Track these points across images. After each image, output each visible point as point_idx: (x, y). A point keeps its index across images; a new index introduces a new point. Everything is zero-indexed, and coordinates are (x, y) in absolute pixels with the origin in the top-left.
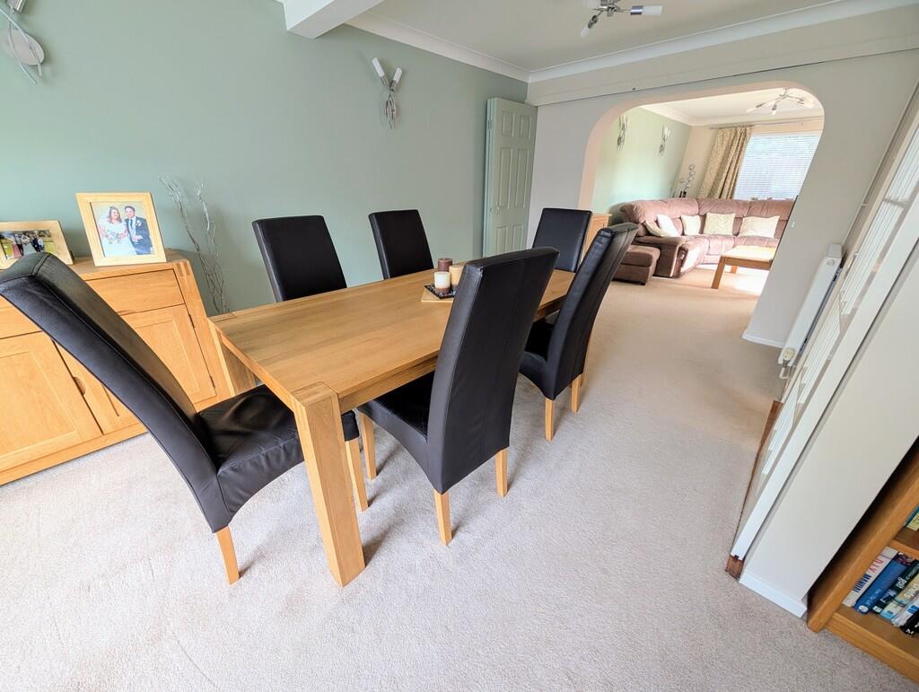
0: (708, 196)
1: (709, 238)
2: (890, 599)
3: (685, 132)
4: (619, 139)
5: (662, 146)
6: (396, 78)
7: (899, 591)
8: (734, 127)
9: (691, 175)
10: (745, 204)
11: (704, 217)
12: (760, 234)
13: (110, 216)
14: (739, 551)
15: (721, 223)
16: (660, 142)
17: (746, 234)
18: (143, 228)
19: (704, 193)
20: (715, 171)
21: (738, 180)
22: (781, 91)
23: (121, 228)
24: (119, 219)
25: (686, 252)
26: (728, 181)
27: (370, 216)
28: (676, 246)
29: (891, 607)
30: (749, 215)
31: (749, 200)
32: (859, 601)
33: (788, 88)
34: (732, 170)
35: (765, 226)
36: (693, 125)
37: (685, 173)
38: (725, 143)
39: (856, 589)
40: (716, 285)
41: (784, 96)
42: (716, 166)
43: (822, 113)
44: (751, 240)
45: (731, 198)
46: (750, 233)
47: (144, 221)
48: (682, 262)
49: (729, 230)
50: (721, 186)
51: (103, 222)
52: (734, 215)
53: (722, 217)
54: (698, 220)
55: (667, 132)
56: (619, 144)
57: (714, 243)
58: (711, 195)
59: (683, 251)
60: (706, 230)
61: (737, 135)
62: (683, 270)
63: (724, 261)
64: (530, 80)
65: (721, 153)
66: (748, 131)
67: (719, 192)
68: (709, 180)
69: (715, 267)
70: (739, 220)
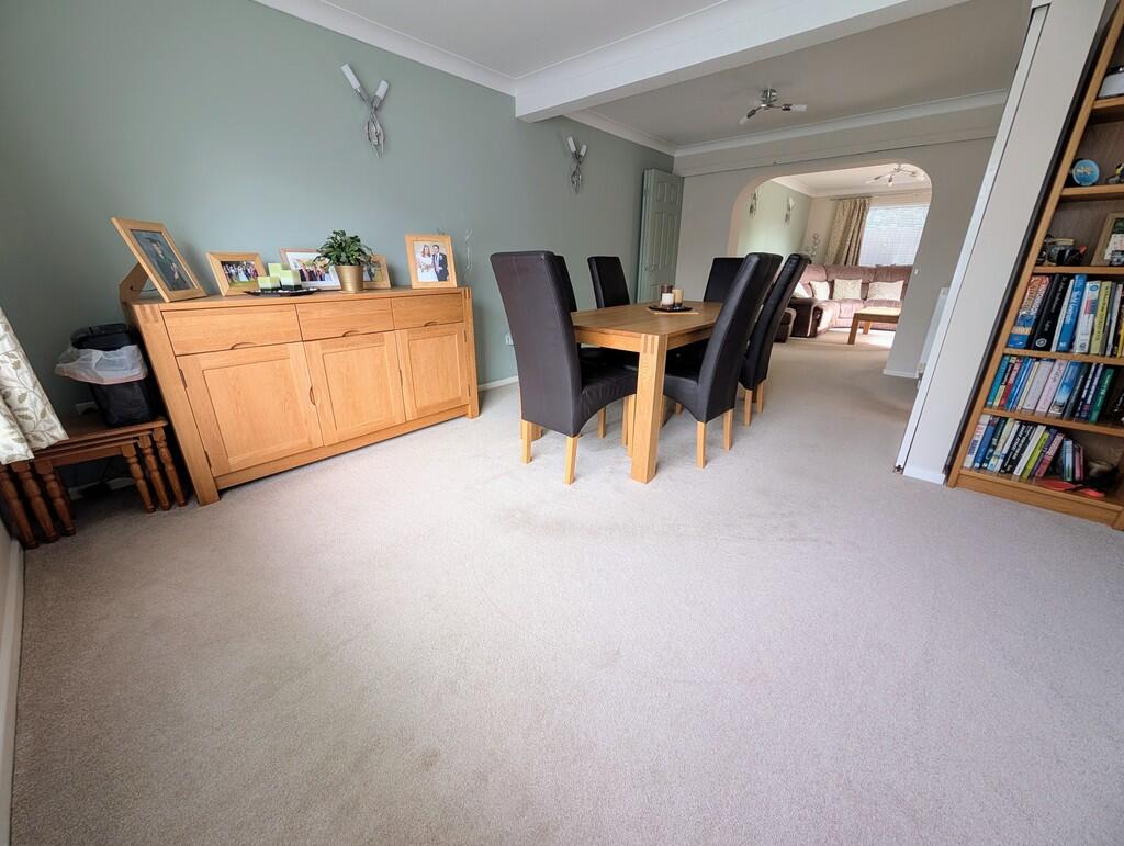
0: (835, 263)
1: (840, 302)
2: (991, 455)
3: (807, 202)
4: (752, 207)
5: (787, 216)
6: (582, 153)
7: (995, 448)
8: (853, 198)
9: (816, 244)
10: (870, 270)
11: (832, 284)
12: (887, 297)
13: (424, 252)
14: (900, 462)
15: (849, 288)
16: (785, 212)
17: (875, 298)
18: (443, 263)
19: (830, 262)
20: (839, 239)
21: (862, 249)
22: (896, 166)
23: (429, 261)
24: (429, 255)
25: (822, 311)
26: (852, 249)
27: (590, 260)
28: (810, 306)
29: (992, 461)
30: (876, 280)
31: (874, 266)
32: (974, 462)
33: (900, 164)
34: (855, 239)
35: (891, 291)
36: (813, 196)
37: (809, 242)
38: (846, 212)
39: (970, 453)
40: (852, 340)
41: (898, 170)
42: (840, 235)
43: (930, 186)
44: (880, 303)
45: (856, 264)
46: (877, 297)
47: (444, 257)
48: (817, 322)
49: (858, 295)
50: (845, 253)
51: (419, 256)
52: (861, 281)
53: (850, 282)
54: (826, 286)
55: (791, 203)
56: (751, 211)
57: (845, 306)
58: (836, 262)
59: (819, 311)
60: (835, 295)
61: (857, 207)
62: (819, 329)
63: (858, 317)
64: (677, 154)
65: (843, 223)
66: (867, 202)
67: (844, 260)
68: (833, 250)
69: (849, 330)
70: (865, 286)
